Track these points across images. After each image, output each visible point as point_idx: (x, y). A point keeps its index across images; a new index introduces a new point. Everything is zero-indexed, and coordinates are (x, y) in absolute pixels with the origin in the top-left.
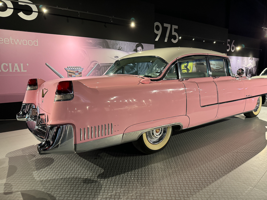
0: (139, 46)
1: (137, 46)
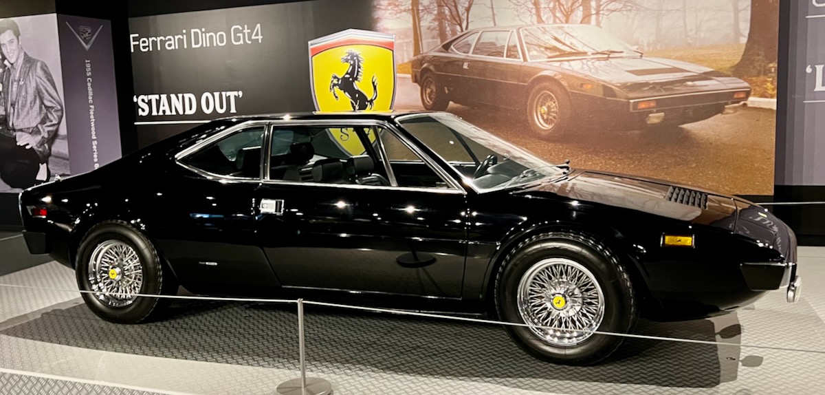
0: (3, 31)
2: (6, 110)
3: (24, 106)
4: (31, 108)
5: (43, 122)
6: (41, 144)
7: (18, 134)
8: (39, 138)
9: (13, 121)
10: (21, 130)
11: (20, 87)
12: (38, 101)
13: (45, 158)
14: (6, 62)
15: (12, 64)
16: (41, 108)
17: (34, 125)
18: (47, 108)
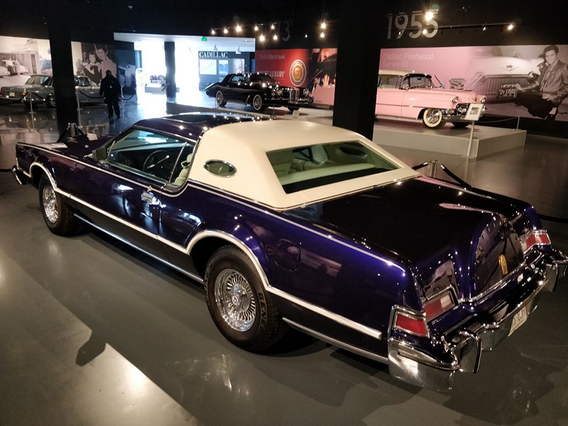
0: (549, 50)
1: (546, 50)
2: (540, 83)
3: (551, 82)
4: (555, 83)
5: (560, 90)
6: (557, 99)
7: (544, 94)
8: (556, 96)
9: (544, 88)
10: (547, 93)
11: (551, 75)
12: (560, 81)
13: (557, 105)
14: (546, 64)
15: (550, 65)
16: (561, 84)
17: (555, 91)
18: (565, 84)
